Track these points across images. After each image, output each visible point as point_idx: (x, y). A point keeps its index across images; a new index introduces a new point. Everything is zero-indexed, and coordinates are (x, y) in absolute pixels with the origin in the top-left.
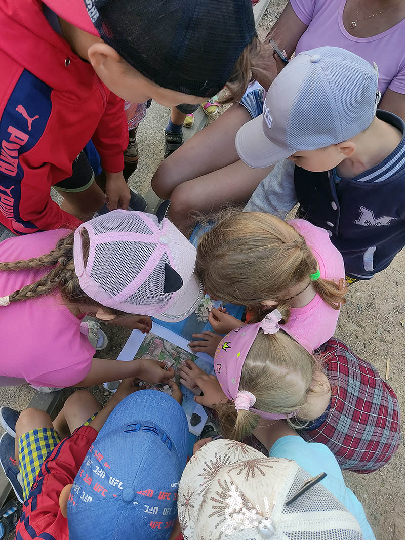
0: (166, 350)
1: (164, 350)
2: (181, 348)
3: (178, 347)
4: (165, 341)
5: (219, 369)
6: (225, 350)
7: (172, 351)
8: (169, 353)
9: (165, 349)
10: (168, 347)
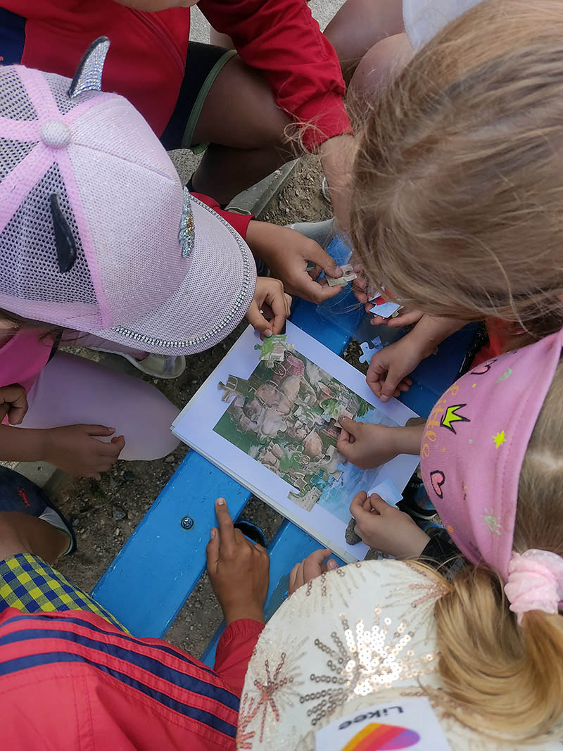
0: (309, 382)
1: (304, 382)
2: (340, 383)
3: (334, 380)
4: (309, 364)
5: (440, 485)
6: (452, 429)
7: (321, 386)
8: (315, 388)
9: (308, 380)
10: (314, 377)
